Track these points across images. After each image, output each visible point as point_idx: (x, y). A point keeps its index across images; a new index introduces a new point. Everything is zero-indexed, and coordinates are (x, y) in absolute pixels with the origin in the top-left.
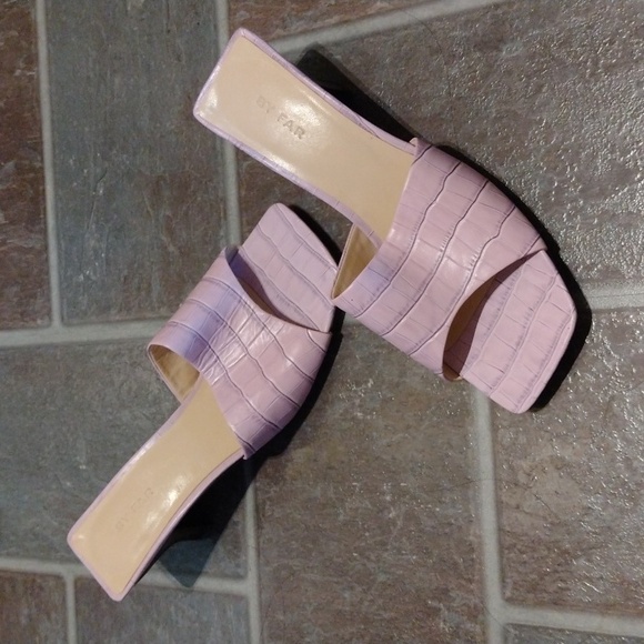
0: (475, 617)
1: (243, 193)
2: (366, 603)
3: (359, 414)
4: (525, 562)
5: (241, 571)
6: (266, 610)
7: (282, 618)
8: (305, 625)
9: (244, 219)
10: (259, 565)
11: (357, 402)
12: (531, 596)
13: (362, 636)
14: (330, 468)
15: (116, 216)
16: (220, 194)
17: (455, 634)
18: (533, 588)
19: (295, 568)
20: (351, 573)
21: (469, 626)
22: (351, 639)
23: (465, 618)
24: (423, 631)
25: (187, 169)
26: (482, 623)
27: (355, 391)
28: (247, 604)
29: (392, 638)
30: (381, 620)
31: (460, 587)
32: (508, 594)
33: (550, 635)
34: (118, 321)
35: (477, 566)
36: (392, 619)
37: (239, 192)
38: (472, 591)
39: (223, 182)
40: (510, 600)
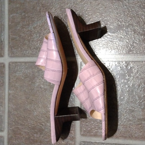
0: (72, 140)
1: (10, 24)
2: (41, 137)
3: (42, 86)
4: (87, 125)
5: (2, 129)
6: (9, 139)
7: (15, 142)
9: (10, 31)
10: (8, 127)
11: (42, 83)
12: (88, 134)
14: (32, 101)
16: (3, 23)
17: (67, 144)
18: (89, 132)
19: (20, 128)
20: (37, 129)
21: (70, 142)
23: (70, 140)
26: (74, 141)
27: (42, 80)
28: (4, 138)
30: (45, 141)
32: (82, 133)
33: (93, 144)
35: (74, 126)
36: (48, 141)
39: (4, 20)
40: (82, 135)
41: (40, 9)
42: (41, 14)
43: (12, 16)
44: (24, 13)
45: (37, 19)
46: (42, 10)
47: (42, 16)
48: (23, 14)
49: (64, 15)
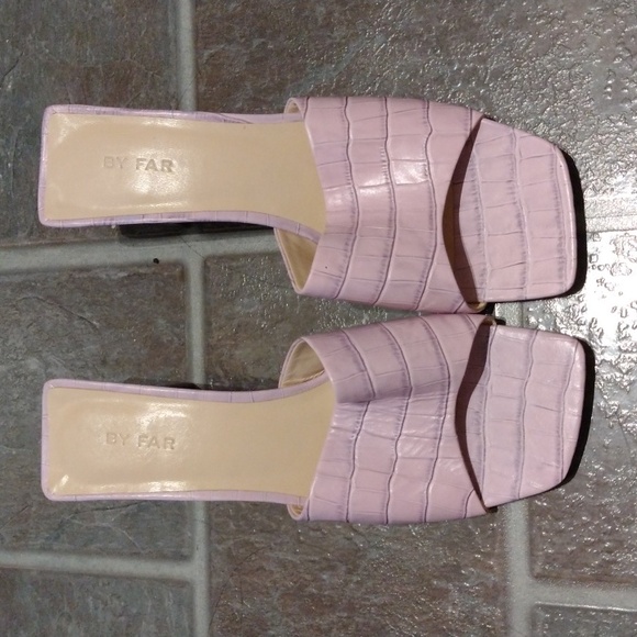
0: (495, 598)
1: (202, 88)
2: (352, 586)
4: (561, 531)
5: (185, 551)
6: (216, 596)
7: (238, 606)
8: (270, 614)
10: (209, 543)
12: (567, 572)
13: (345, 627)
15: (28, 117)
16: (172, 90)
17: (468, 619)
18: (572, 561)
19: (257, 545)
20: (332, 549)
21: (485, 610)
22: (330, 630)
23: (481, 600)
24: (425, 617)
25: (128, 59)
26: (503, 605)
28: (192, 590)
29: (383, 627)
30: (371, 606)
31: (476, 563)
32: (538, 570)
33: (592, 617)
34: (27, 247)
35: (499, 537)
36: (385, 604)
37: (197, 88)
38: (491, 567)
39: (176, 75)
40: (541, 577)
41: (330, 13)
42: (336, 34)
43: (212, 56)
44: (261, 36)
45: (318, 59)
46: (336, 15)
47: (339, 45)
48: (257, 42)
49: (437, 28)
